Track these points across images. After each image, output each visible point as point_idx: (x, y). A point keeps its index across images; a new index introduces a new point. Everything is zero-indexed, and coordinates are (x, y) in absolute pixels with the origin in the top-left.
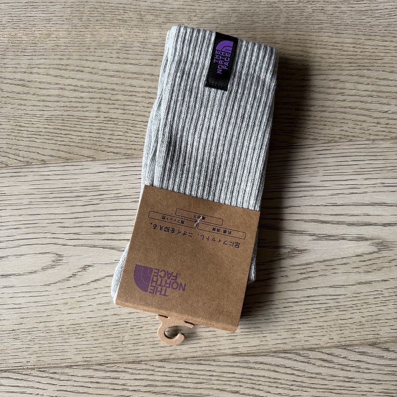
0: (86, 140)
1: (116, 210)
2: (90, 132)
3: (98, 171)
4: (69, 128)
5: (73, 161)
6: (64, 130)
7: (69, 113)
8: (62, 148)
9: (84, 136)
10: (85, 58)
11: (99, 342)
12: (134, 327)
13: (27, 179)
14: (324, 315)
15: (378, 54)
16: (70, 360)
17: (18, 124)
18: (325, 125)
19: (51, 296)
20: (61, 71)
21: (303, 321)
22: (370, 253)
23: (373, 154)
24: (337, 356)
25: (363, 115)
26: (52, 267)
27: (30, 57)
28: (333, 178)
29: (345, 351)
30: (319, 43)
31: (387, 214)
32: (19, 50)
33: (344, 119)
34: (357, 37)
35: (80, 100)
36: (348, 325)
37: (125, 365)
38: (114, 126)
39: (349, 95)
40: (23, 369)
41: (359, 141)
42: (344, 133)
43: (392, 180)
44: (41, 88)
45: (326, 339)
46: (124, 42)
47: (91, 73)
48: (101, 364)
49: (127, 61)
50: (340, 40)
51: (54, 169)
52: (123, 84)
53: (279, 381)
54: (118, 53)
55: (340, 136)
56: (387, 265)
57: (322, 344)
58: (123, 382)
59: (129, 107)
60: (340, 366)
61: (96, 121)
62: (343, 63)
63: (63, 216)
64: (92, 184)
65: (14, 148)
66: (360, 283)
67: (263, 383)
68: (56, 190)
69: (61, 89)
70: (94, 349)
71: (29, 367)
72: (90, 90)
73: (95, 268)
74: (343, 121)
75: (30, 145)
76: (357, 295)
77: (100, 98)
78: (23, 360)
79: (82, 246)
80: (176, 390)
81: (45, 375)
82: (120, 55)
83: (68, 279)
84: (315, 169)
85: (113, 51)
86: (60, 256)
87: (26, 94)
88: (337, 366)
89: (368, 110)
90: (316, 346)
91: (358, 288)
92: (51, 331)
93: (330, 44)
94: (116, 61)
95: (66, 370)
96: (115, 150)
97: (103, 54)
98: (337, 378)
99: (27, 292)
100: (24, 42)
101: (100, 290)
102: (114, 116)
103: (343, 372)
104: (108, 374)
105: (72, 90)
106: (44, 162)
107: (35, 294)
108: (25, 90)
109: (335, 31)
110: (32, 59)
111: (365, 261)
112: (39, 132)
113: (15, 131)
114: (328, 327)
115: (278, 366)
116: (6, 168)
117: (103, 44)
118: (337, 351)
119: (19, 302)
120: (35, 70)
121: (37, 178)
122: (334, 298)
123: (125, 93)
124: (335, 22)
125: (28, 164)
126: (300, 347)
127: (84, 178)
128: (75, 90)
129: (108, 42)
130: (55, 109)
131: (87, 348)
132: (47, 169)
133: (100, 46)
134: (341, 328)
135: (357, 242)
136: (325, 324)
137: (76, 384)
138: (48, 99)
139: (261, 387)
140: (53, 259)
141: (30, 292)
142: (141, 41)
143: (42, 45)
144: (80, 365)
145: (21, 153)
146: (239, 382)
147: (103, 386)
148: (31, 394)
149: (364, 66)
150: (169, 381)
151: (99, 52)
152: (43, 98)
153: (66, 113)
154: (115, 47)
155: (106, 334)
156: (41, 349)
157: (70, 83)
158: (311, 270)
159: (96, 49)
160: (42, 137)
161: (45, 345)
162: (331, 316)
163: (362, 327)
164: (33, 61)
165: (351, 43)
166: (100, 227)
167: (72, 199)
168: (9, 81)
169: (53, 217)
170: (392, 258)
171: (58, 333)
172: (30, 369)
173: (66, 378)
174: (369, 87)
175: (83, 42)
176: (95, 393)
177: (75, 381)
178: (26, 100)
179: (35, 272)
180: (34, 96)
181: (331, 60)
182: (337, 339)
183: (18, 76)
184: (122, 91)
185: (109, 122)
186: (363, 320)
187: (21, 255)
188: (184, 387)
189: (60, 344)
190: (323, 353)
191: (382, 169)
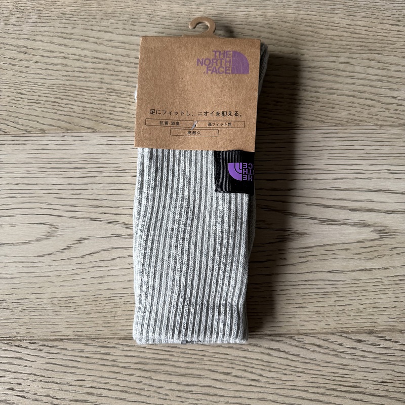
0: (87, 111)
1: (115, 184)
2: (91, 103)
3: (97, 143)
4: (70, 98)
5: (73, 131)
6: (65, 99)
7: (71, 82)
8: (62, 118)
9: (86, 107)
10: (90, 27)
11: (90, 316)
12: (128, 303)
13: (25, 147)
14: (321, 300)
15: (391, 39)
16: (60, 334)
17: (19, 91)
18: (333, 108)
19: (44, 268)
20: (65, 40)
21: (300, 305)
22: (372, 240)
23: (380, 140)
24: (332, 342)
25: (372, 100)
26: (47, 238)
27: (34, 24)
28: (338, 162)
29: (340, 337)
30: (330, 24)
31: (390, 201)
32: (23, 16)
33: (352, 102)
34: (370, 20)
35: (84, 70)
36: (346, 311)
37: (117, 341)
38: (117, 97)
39: (359, 79)
40: (12, 340)
41: (366, 126)
42: (351, 117)
43: (398, 167)
44: (43, 56)
45: (322, 324)
46: (131, 13)
47: (96, 43)
48: (91, 339)
49: (134, 33)
50: (352, 22)
51: (53, 139)
52: (127, 56)
53: (272, 365)
54: (124, 24)
55: (347, 120)
56: (388, 252)
57: (318, 329)
58: (114, 358)
59: (133, 79)
60: (335, 353)
61: (98, 92)
62: (354, 45)
63: (61, 187)
64: (92, 156)
65: (14, 115)
66: (360, 270)
67: (255, 366)
68: (54, 160)
69: (65, 57)
70: (85, 323)
71: (19, 338)
72: (94, 60)
73: (90, 241)
74: (351, 104)
75: (30, 114)
76: (356, 282)
77: (104, 69)
78: (12, 331)
79: (78, 218)
80: (167, 368)
81: (34, 347)
82: (127, 27)
83: (62, 251)
84: (320, 152)
85: (119, 22)
86: (55, 227)
87: (28, 61)
88: (332, 353)
89: (377, 95)
90: (312, 331)
91: (357, 275)
92: (42, 303)
93: (341, 26)
94: (122, 32)
95: (56, 343)
96: (117, 123)
97: (109, 25)
98: (331, 365)
99: (19, 262)
100: (28, 8)
101: (95, 263)
102: (116, 87)
103: (338, 358)
104: (99, 349)
105: (75, 60)
106: (43, 131)
107: (28, 265)
108: (28, 57)
109: (347, 13)
110: (36, 26)
111: (366, 248)
112: (40, 100)
113: (15, 99)
114: (325, 313)
115: (272, 349)
116: (5, 136)
117: (110, 15)
118: (333, 338)
119: (10, 272)
120: (38, 38)
121: (35, 147)
122: (333, 283)
123: (129, 65)
124: (348, 4)
125: (27, 132)
126: (295, 332)
127: (84, 150)
128: (78, 60)
129: (115, 12)
130: (57, 77)
131: (78, 322)
132: (46, 138)
133: (107, 16)
134: (338, 314)
135: (358, 228)
136: (322, 309)
137: (65, 357)
138: (51, 67)
139: (254, 370)
140: (49, 230)
141: (22, 262)
142: (149, 13)
143: (47, 12)
144: (70, 339)
145: (20, 121)
146: (232, 363)
147: (93, 361)
148: (19, 365)
149: (376, 50)
150: (160, 359)
151: (105, 22)
152: (45, 66)
153: (68, 83)
154: (121, 18)
155: (98, 308)
156: (31, 320)
157: (74, 52)
158: (310, 254)
159: (102, 19)
160: (43, 106)
161: (36, 317)
162: (329, 301)
163: (360, 314)
164: (37, 28)
165: (363, 26)
166: (97, 200)
167: (70, 170)
168: (11, 47)
169: (49, 187)
170: (394, 246)
171: (49, 306)
172: (19, 340)
173: (56, 351)
174: (379, 72)
175: (90, 12)
176: (84, 367)
177: (64, 355)
178: (28, 67)
179: (29, 242)
180: (37, 64)
181: (342, 42)
182: (333, 324)
183: (21, 42)
184: (126, 62)
185: (112, 94)
186: (361, 307)
187: (16, 225)
188: (175, 366)
189: (51, 317)
190: (318, 338)
191: (388, 155)
